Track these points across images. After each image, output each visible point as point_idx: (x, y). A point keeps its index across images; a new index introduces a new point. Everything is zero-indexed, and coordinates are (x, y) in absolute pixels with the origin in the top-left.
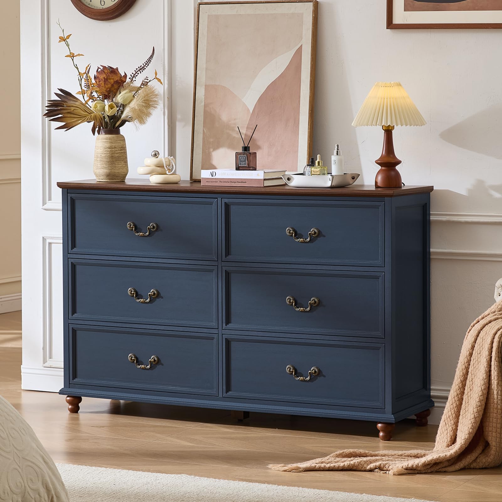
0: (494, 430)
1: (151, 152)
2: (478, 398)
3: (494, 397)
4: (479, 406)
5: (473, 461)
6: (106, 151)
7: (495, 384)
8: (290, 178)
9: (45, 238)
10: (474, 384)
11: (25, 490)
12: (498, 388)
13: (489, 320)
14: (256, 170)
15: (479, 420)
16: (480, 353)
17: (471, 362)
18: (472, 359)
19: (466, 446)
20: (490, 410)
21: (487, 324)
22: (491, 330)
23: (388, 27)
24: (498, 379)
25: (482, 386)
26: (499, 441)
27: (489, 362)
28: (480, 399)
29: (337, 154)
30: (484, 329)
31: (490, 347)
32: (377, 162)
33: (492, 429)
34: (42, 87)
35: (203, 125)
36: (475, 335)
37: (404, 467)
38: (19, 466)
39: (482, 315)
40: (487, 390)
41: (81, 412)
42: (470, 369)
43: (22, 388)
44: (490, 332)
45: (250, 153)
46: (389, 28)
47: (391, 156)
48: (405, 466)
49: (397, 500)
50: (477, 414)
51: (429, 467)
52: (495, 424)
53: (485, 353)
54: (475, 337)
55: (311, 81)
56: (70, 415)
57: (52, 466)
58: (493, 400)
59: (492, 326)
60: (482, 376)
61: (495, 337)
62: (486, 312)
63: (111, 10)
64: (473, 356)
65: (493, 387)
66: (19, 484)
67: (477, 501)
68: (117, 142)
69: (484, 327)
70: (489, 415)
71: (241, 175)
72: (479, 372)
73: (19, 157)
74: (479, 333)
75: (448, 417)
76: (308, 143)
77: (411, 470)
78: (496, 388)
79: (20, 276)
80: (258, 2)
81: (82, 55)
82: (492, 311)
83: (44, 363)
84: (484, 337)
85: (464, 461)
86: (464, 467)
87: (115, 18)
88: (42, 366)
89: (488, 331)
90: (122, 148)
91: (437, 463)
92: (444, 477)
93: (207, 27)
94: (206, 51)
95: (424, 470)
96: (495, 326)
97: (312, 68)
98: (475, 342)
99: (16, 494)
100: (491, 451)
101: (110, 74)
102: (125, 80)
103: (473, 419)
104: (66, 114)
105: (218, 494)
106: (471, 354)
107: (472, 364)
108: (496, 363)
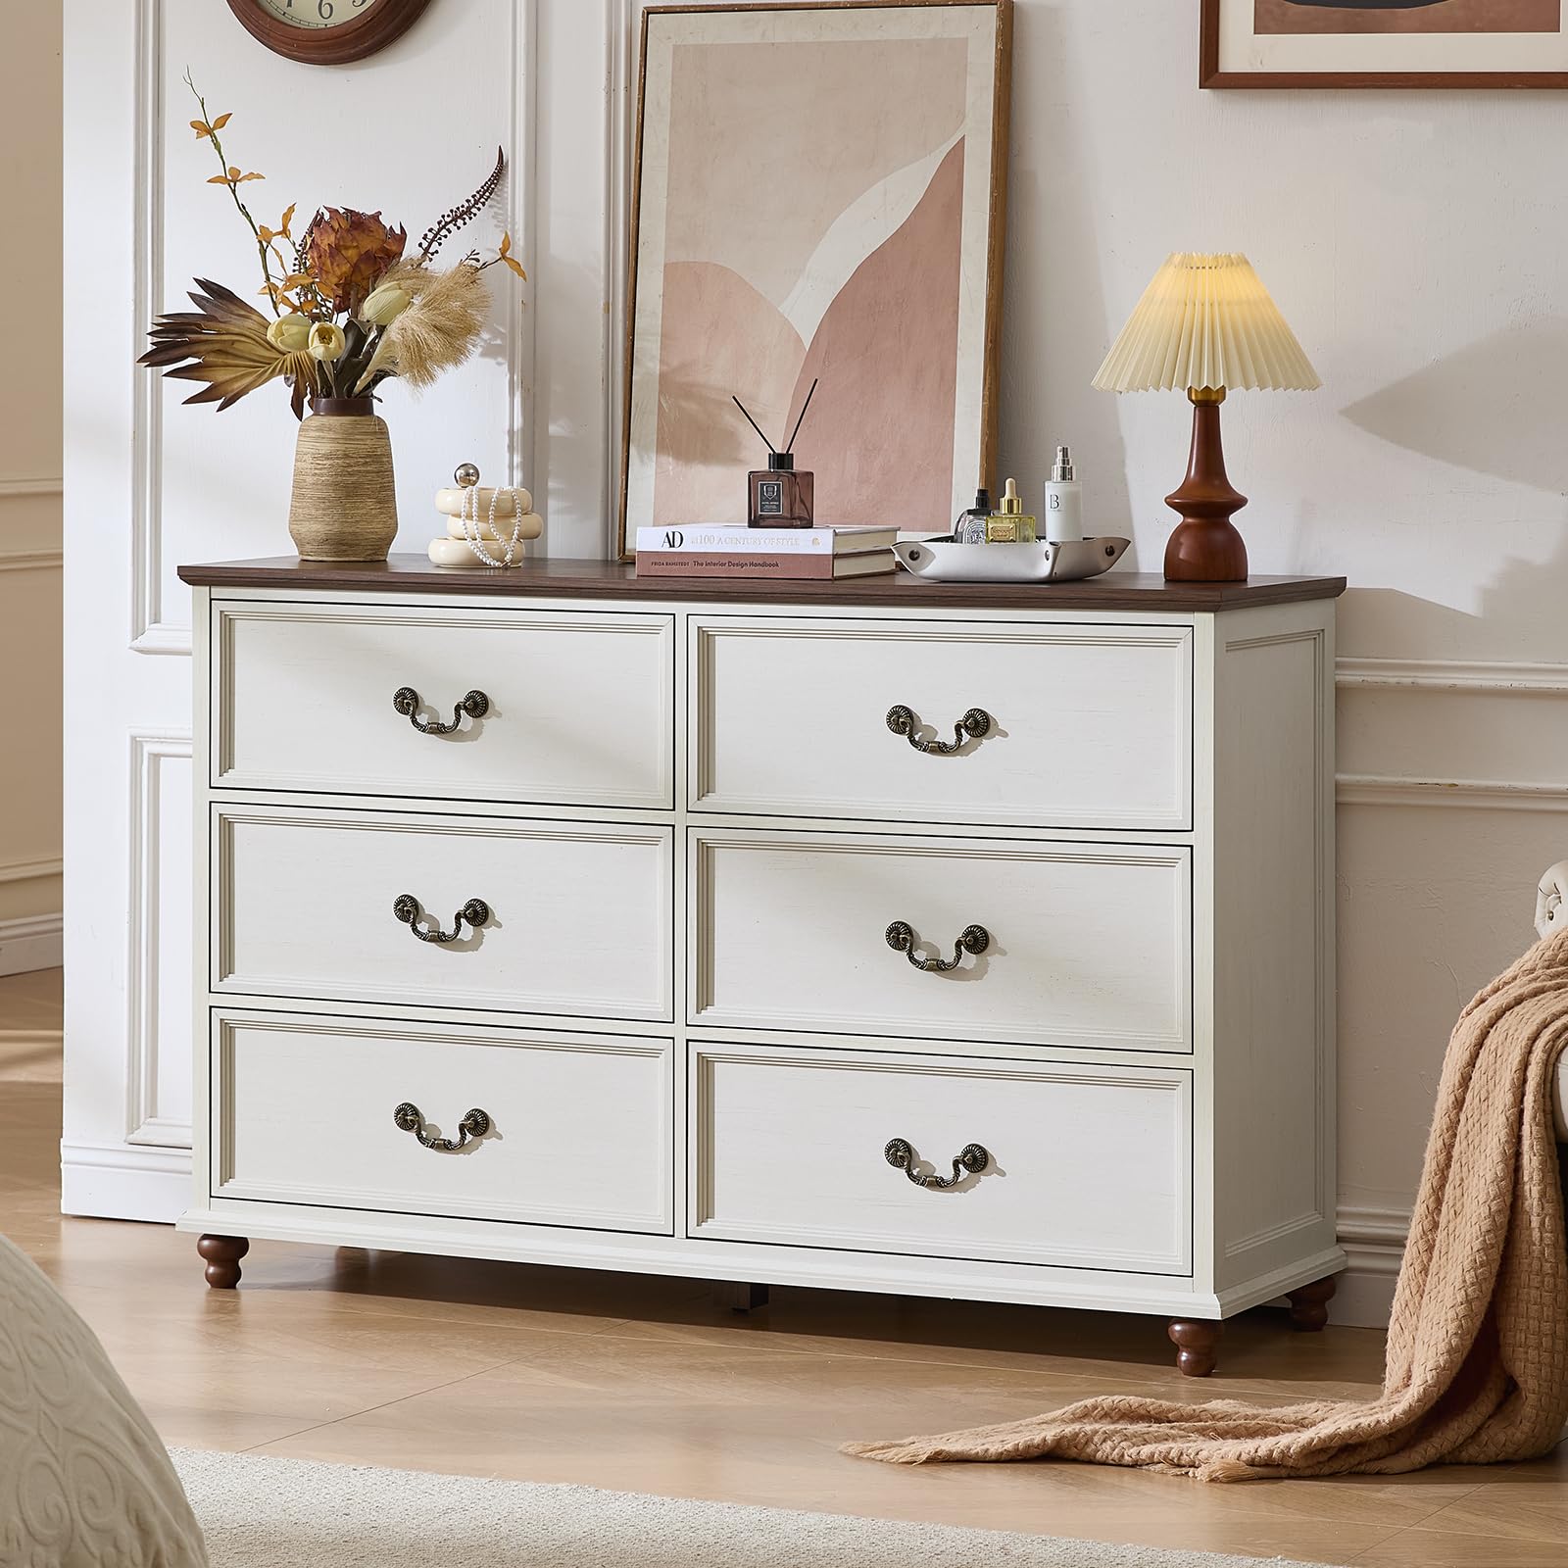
0: (1532, 1340)
2: (1477, 1239)
3: (1531, 1236)
4: (1482, 1265)
5: (1468, 1438)
6: (320, 467)
7: (1533, 1196)
8: (918, 553)
9: (138, 739)
10: (1465, 1196)
11: (73, 1530)
12: (1543, 1209)
13: (1517, 994)
14: (811, 527)
15: (1480, 1308)
16: (1487, 1098)
17: (1460, 1128)
18: (1462, 1117)
19: (1442, 1392)
20: (1519, 1278)
21: (1509, 1008)
22: (1519, 1027)
23: (1206, 80)
24: (1542, 1180)
25: (1492, 1201)
26: (1546, 1376)
27: (1515, 1126)
28: (1485, 1241)
29: (1064, 478)
30: (1502, 1021)
31: (1518, 1079)
32: (1171, 502)
33: (1526, 1338)
34: (136, 268)
35: (657, 388)
36: (1474, 1041)
37: (1244, 1457)
38: (54, 1455)
39: (1496, 982)
40: (1509, 1212)
41: (247, 1286)
42: (1456, 1148)
43: (63, 1212)
44: (1519, 1031)
45: (794, 475)
46: (1207, 84)
47: (1217, 482)
48: (1248, 1454)
49: (1229, 1562)
50: (1474, 1291)
51: (1323, 1458)
52: (1536, 1322)
53: (1503, 1098)
54: (1472, 1047)
55: (992, 250)
56: (209, 1294)
57: (156, 1454)
58: (1527, 1246)
59: (1526, 1013)
60: (1493, 1171)
61: (1534, 1048)
62: (1508, 970)
63: (351, 32)
64: (1464, 1109)
65: (1527, 1204)
66: (52, 1511)
68: (353, 440)
69: (1499, 1015)
70: (1515, 1294)
71: (762, 541)
72: (1483, 1157)
73: (58, 489)
74: (1485, 1035)
75: (1404, 1306)
76: (982, 443)
77: (1267, 1465)
78: (1536, 1209)
79: (56, 860)
80: (828, 6)
81: (260, 177)
82: (1524, 968)
83: (131, 1131)
84: (1500, 1048)
85: (1438, 1440)
86: (1438, 1459)
87: (364, 57)
88: (125, 1141)
89: (1514, 1028)
90: (370, 456)
91: (1351, 1445)
92: (1379, 1491)
93: (670, 84)
94: (668, 156)
95: (1309, 1467)
96: (1534, 1013)
97: (994, 207)
98: (1472, 1063)
99: (43, 1544)
100: (1525, 1407)
101: (349, 231)
102: (397, 251)
103: (1462, 1306)
104: (213, 355)
105: (670, 1545)
106: (1459, 1104)
107: (1464, 1133)
108: (1535, 1129)
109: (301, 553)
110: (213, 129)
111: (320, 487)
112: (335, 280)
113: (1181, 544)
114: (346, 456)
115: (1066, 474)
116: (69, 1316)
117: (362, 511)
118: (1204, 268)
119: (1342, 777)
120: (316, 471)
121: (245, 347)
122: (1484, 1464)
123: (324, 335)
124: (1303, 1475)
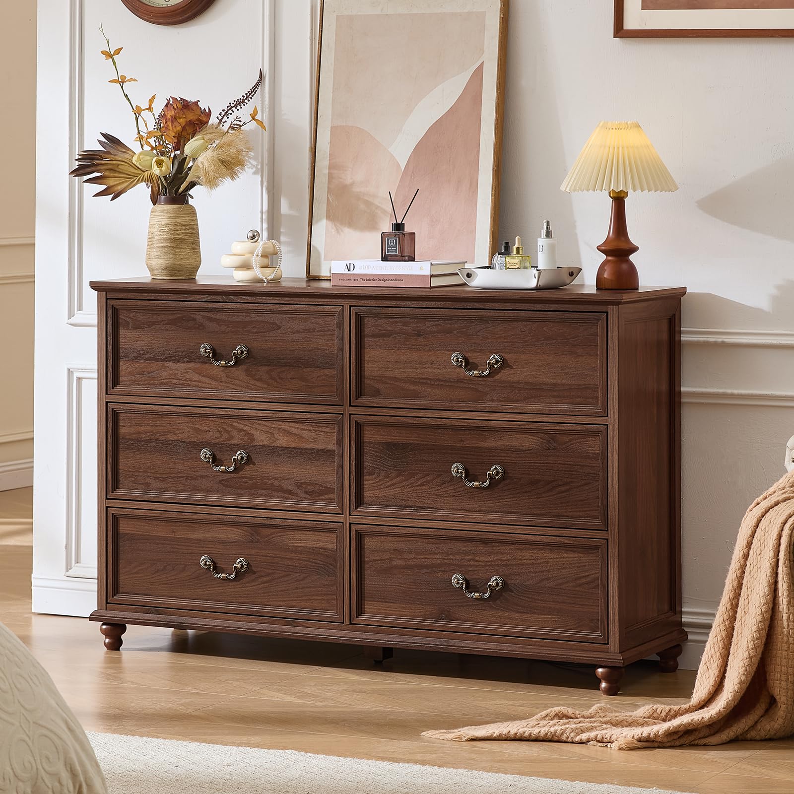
0: (784, 677)
1: (246, 233)
2: (755, 625)
3: (783, 624)
4: (757, 639)
5: (750, 727)
6: (162, 231)
7: (784, 604)
8: (471, 274)
9: (71, 370)
10: (750, 604)
11: (37, 774)
12: (789, 610)
13: (775, 500)
14: (414, 261)
15: (756, 661)
16: (761, 553)
17: (746, 569)
18: (748, 563)
19: (736, 704)
20: (777, 645)
21: (772, 507)
22: (777, 517)
23: (617, 34)
24: (789, 595)
25: (762, 606)
26: (791, 695)
27: (775, 568)
28: (759, 626)
29: (547, 236)
30: (767, 515)
31: (776, 543)
32: (599, 249)
33: (780, 676)
34: (70, 130)
35: (326, 190)
36: (754, 524)
37: (636, 737)
38: (28, 736)
39: (765, 494)
40: (770, 612)
41: (124, 649)
42: (744, 579)
43: (33, 611)
44: (777, 519)
45: (403, 234)
47: (623, 239)
48: (638, 736)
49: (628, 790)
50: (753, 652)
51: (676, 737)
52: (786, 668)
53: (769, 553)
54: (752, 527)
55: (497, 120)
56: (107, 653)
57: (80, 735)
58: (781, 629)
59: (780, 510)
60: (763, 591)
61: (784, 528)
62: (772, 488)
63: (180, 9)
64: (749, 559)
65: (781, 607)
66: (27, 764)
67: (757, 792)
68: (179, 217)
69: (767, 512)
70: (775, 654)
72: (758, 584)
73: (33, 242)
74: (759, 521)
75: (710, 657)
77: (647, 741)
78: (785, 610)
79: (31, 432)
81: (135, 80)
82: (780, 487)
83: (68, 570)
84: (767, 528)
85: (735, 728)
86: (735, 738)
87: (187, 21)
88: (65, 575)
89: (774, 518)
90: (188, 225)
91: (689, 730)
92: (705, 754)
93: (335, 35)
94: (333, 72)
95: (669, 742)
96: (783, 510)
97: (498, 98)
98: (753, 535)
99: (23, 782)
100: (780, 711)
101: (182, 109)
102: (206, 121)
103: (747, 660)
104: (108, 171)
105: (343, 782)
106: (746, 556)
107: (749, 571)
108: (785, 569)
109: (152, 275)
110: (113, 55)
111: (162, 241)
112: (173, 134)
113: (605, 270)
114: (176, 225)
115: (548, 234)
116: (35, 665)
117: (184, 254)
118: (618, 129)
119: (684, 389)
120: (160, 233)
121: (124, 168)
122: (759, 741)
123: (159, 163)
124: (666, 746)
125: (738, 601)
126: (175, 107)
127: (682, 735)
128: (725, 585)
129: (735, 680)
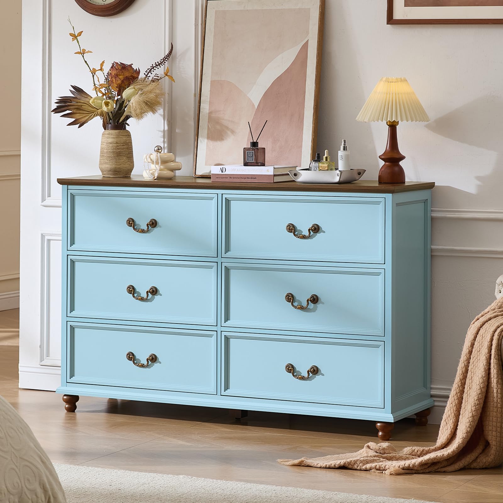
0: (494, 429)
1: (154, 147)
2: (476, 396)
3: (494, 395)
4: (477, 405)
5: (474, 460)
6: (108, 146)
7: (494, 382)
8: (297, 174)
9: (43, 235)
10: (473, 383)
11: (22, 490)
12: (498, 386)
13: (489, 317)
14: (264, 166)
15: (477, 418)
16: (480, 351)
17: (471, 360)
18: (472, 357)
19: (464, 446)
20: (490, 409)
21: (487, 321)
22: (490, 328)
23: (389, 22)
24: (497, 377)
25: (481, 384)
26: (499, 440)
27: (489, 360)
28: (478, 397)
29: (344, 149)
30: (484, 326)
31: (490, 344)
32: (381, 158)
33: (492, 428)
34: (43, 83)
35: (207, 121)
36: (475, 332)
37: (401, 467)
38: (16, 466)
39: (482, 313)
40: (486, 388)
41: (78, 411)
42: (469, 367)
43: (19, 387)
44: (490, 329)
45: (257, 149)
46: (389, 23)
47: (396, 151)
49: (396, 500)
50: (475, 413)
51: (426, 467)
52: (495, 423)
53: (485, 350)
54: (475, 334)
56: (66, 414)
57: (49, 466)
58: (492, 398)
59: (492, 323)
60: (481, 374)
61: (495, 335)
62: (486, 309)
63: (113, 6)
64: (472, 354)
65: (492, 385)
66: (16, 484)
68: (119, 138)
69: (483, 324)
70: (488, 414)
71: (250, 170)
72: (478, 370)
73: (19, 154)
74: (479, 330)
75: (448, 416)
77: (408, 469)
78: (495, 387)
79: (18, 274)
81: (91, 52)
82: (492, 309)
83: (41, 361)
84: (484, 334)
85: (463, 461)
86: (464, 467)
87: (117, 14)
88: (39, 364)
89: (488, 328)
90: (124, 143)
91: (434, 462)
92: (444, 478)
93: (214, 23)
94: (213, 46)
95: (422, 470)
97: (317, 63)
98: (475, 337)
99: (13, 495)
100: (492, 451)
101: (121, 70)
102: (137, 77)
103: (471, 418)
104: (75, 110)
105: (215, 495)
106: (470, 352)
107: (472, 362)
108: (495, 360)
109: (103, 174)
110: (77, 36)
111: (108, 153)
112: (116, 86)
114: (117, 143)
115: (345, 149)
116: (21, 421)
117: (122, 161)
118: (393, 82)
119: (433, 247)
120: (107, 148)
121: (85, 107)
122: (478, 469)
123: (107, 104)
124: (420, 472)
125: (466, 381)
126: (117, 68)
127: (430, 465)
128: (457, 371)
129: (463, 431)
